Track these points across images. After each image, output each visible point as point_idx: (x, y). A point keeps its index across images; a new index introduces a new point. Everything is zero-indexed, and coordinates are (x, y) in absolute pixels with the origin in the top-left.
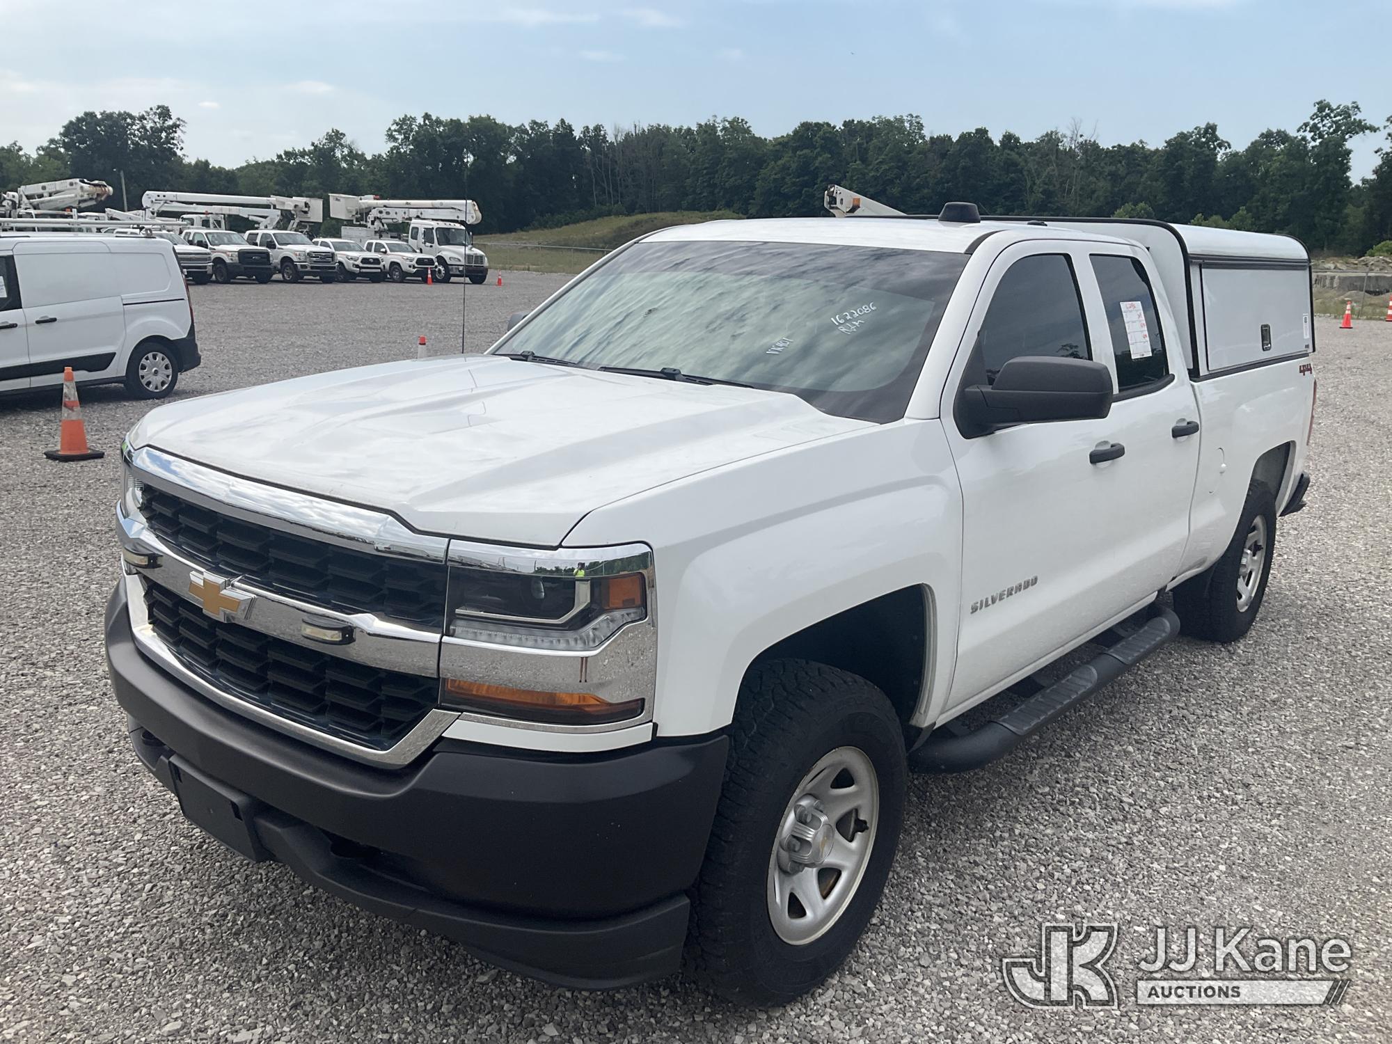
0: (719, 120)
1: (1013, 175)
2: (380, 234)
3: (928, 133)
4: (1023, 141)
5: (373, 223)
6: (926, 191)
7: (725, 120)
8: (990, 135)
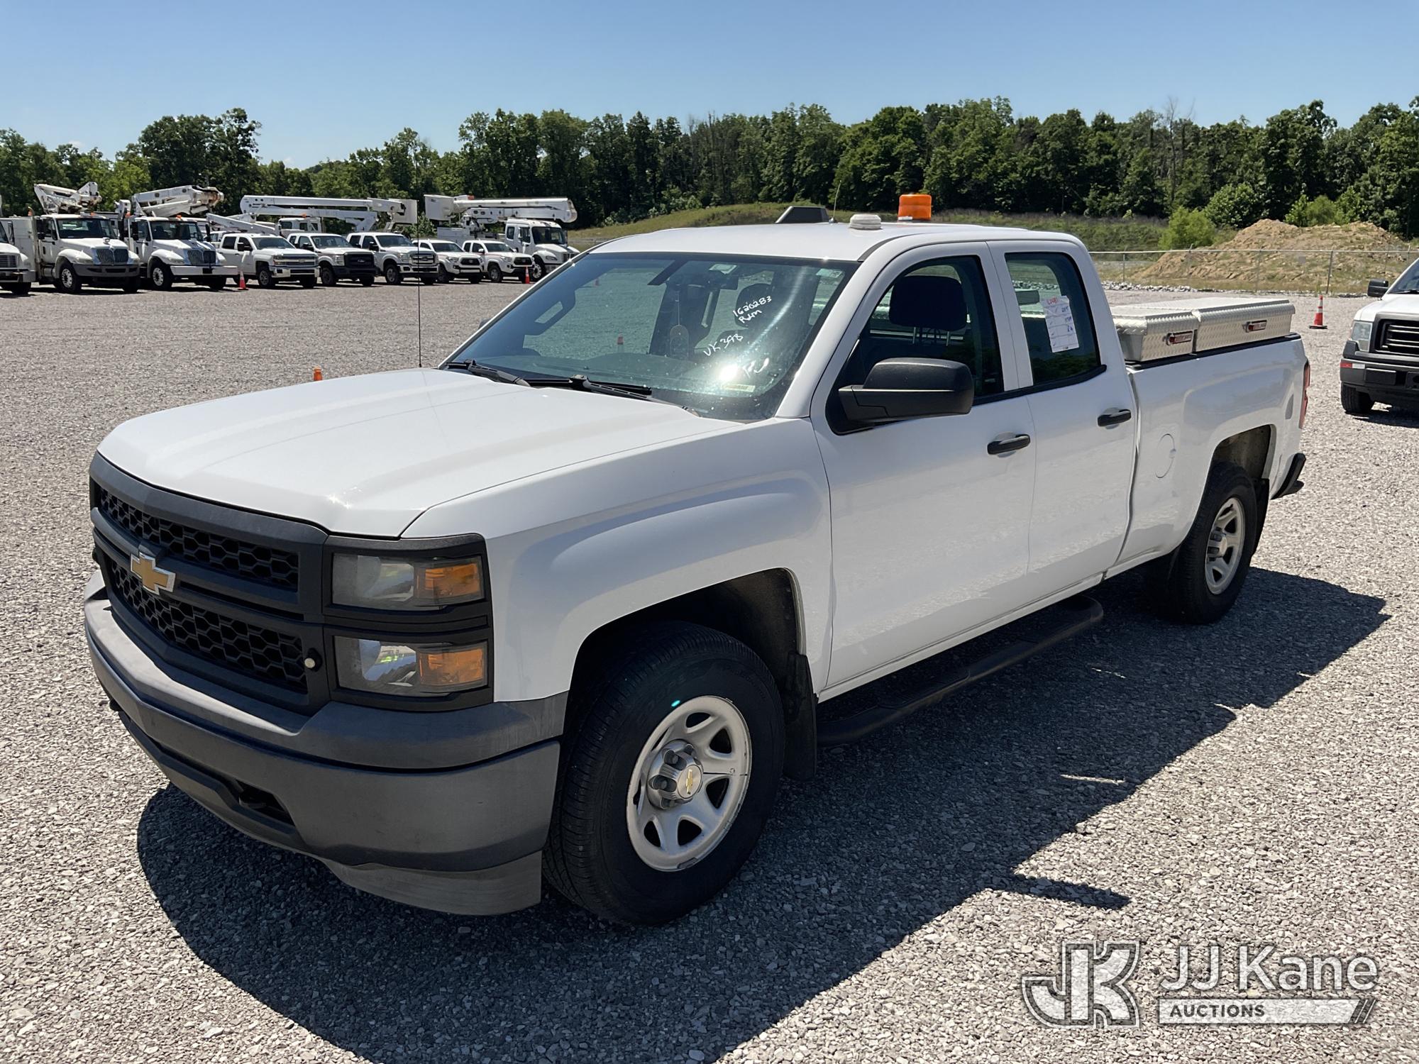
0: (797, 108)
1: (1106, 157)
2: (475, 234)
3: (1015, 116)
4: (1116, 122)
5: (468, 223)
6: (1014, 175)
7: (803, 107)
8: (1082, 116)
